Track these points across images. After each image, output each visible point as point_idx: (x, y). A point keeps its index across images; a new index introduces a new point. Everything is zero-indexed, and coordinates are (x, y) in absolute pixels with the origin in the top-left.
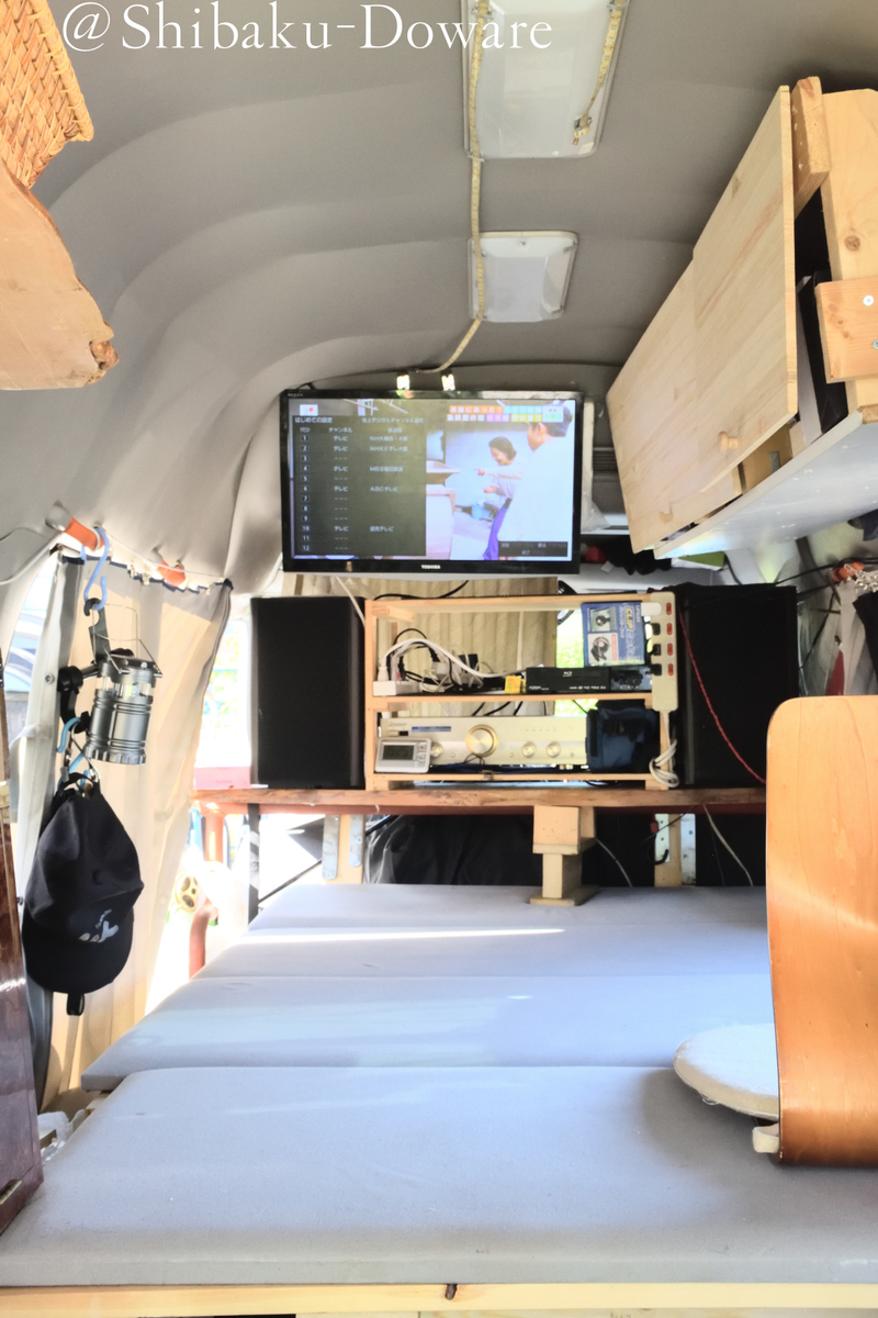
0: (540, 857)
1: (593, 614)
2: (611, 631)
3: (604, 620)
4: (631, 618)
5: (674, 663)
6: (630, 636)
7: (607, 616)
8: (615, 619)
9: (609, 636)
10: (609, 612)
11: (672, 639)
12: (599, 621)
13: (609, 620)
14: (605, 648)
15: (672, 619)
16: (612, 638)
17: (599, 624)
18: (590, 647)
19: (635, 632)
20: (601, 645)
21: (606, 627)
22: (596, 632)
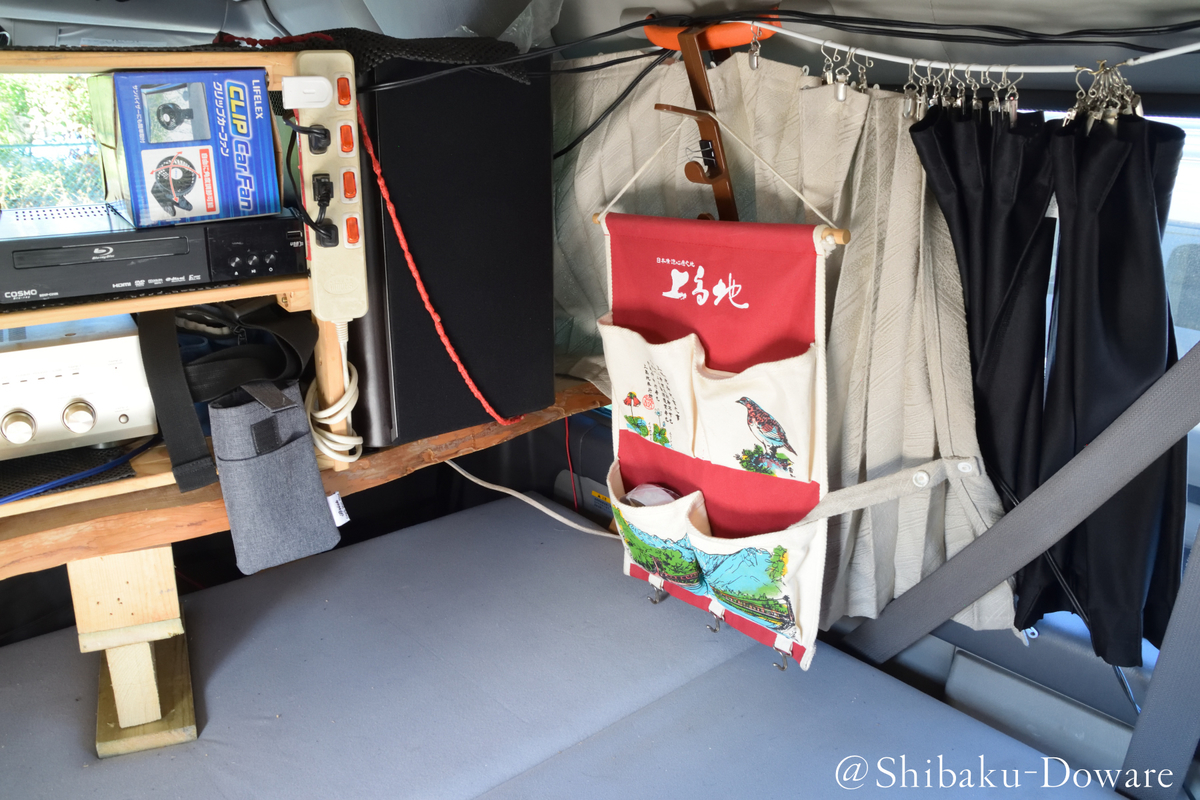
0: (100, 657)
1: (151, 101)
2: (199, 141)
3: (177, 115)
4: (241, 110)
5: (359, 215)
6: (243, 153)
7: (184, 105)
8: (202, 112)
9: (192, 154)
10: (186, 96)
11: (352, 161)
12: (166, 118)
13: (189, 114)
14: (187, 182)
15: (348, 116)
16: (197, 157)
17: (166, 126)
18: (150, 181)
19: (254, 142)
20: (176, 174)
21: (184, 131)
22: (159, 145)
